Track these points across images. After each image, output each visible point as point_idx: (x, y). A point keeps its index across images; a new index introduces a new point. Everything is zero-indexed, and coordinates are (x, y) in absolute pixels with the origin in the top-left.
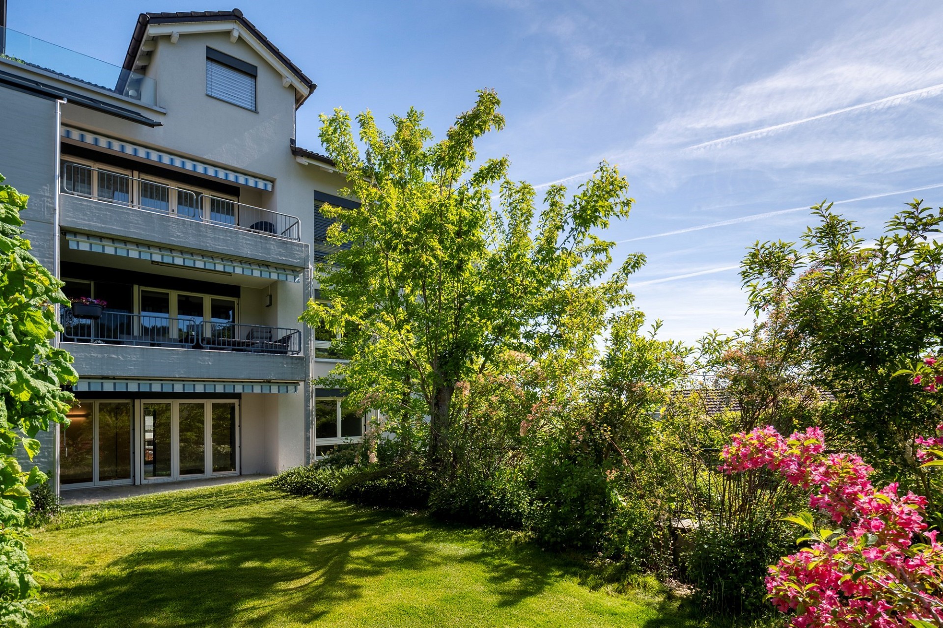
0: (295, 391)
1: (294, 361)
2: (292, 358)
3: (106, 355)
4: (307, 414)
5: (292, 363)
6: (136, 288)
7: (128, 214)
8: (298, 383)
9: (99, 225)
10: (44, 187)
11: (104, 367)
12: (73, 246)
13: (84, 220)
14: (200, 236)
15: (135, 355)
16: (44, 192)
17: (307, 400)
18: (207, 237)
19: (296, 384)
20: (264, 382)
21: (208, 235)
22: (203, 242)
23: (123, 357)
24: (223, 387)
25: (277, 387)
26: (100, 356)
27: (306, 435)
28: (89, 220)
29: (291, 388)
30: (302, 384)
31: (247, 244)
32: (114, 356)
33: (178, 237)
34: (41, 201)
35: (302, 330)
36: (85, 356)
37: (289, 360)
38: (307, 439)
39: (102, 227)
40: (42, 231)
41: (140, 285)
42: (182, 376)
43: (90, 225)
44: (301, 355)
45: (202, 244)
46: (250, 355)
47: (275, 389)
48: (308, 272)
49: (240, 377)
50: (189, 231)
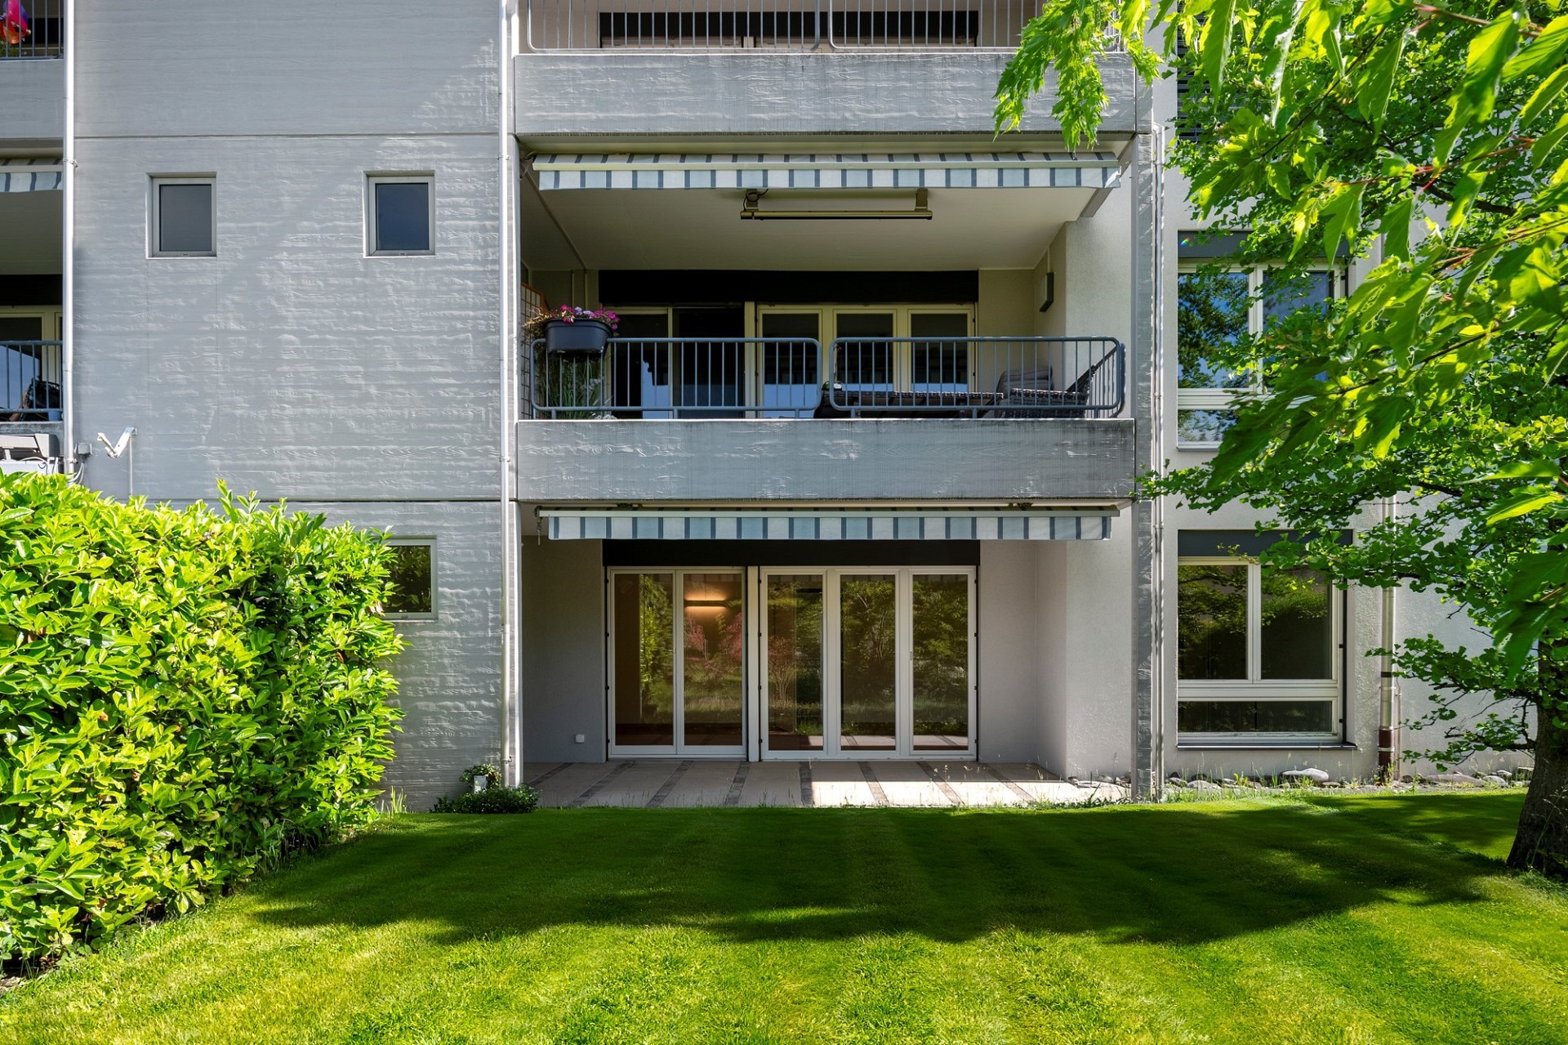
0: (1105, 533)
1: (1099, 436)
2: (1092, 427)
3: (609, 447)
4: (1143, 607)
5: (1092, 444)
6: (749, 308)
7: (653, 71)
8: (1113, 508)
9: (593, 115)
10: (485, 48)
11: (606, 478)
12: (546, 183)
13: (562, 109)
14: (827, 92)
15: (672, 442)
16: (483, 59)
17: (1142, 561)
18: (845, 92)
19: (1106, 514)
20: (1011, 508)
21: (849, 85)
22: (835, 110)
23: (646, 449)
24: (890, 523)
25: (1047, 522)
26: (596, 449)
27: (1136, 673)
28: (572, 109)
29: (1091, 526)
30: (1126, 512)
31: (955, 90)
32: (627, 449)
33: (772, 107)
34: (477, 82)
35: (1126, 340)
36: (567, 451)
37: (1083, 436)
38: (1142, 685)
39: (598, 120)
40: (480, 156)
41: (758, 300)
42: (784, 494)
43: (572, 121)
44: (1126, 416)
45: (832, 115)
46: (962, 426)
47: (1039, 530)
48: (1146, 143)
49: (935, 493)
50: (800, 86)
